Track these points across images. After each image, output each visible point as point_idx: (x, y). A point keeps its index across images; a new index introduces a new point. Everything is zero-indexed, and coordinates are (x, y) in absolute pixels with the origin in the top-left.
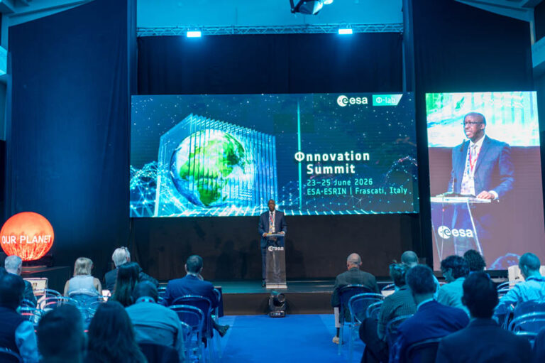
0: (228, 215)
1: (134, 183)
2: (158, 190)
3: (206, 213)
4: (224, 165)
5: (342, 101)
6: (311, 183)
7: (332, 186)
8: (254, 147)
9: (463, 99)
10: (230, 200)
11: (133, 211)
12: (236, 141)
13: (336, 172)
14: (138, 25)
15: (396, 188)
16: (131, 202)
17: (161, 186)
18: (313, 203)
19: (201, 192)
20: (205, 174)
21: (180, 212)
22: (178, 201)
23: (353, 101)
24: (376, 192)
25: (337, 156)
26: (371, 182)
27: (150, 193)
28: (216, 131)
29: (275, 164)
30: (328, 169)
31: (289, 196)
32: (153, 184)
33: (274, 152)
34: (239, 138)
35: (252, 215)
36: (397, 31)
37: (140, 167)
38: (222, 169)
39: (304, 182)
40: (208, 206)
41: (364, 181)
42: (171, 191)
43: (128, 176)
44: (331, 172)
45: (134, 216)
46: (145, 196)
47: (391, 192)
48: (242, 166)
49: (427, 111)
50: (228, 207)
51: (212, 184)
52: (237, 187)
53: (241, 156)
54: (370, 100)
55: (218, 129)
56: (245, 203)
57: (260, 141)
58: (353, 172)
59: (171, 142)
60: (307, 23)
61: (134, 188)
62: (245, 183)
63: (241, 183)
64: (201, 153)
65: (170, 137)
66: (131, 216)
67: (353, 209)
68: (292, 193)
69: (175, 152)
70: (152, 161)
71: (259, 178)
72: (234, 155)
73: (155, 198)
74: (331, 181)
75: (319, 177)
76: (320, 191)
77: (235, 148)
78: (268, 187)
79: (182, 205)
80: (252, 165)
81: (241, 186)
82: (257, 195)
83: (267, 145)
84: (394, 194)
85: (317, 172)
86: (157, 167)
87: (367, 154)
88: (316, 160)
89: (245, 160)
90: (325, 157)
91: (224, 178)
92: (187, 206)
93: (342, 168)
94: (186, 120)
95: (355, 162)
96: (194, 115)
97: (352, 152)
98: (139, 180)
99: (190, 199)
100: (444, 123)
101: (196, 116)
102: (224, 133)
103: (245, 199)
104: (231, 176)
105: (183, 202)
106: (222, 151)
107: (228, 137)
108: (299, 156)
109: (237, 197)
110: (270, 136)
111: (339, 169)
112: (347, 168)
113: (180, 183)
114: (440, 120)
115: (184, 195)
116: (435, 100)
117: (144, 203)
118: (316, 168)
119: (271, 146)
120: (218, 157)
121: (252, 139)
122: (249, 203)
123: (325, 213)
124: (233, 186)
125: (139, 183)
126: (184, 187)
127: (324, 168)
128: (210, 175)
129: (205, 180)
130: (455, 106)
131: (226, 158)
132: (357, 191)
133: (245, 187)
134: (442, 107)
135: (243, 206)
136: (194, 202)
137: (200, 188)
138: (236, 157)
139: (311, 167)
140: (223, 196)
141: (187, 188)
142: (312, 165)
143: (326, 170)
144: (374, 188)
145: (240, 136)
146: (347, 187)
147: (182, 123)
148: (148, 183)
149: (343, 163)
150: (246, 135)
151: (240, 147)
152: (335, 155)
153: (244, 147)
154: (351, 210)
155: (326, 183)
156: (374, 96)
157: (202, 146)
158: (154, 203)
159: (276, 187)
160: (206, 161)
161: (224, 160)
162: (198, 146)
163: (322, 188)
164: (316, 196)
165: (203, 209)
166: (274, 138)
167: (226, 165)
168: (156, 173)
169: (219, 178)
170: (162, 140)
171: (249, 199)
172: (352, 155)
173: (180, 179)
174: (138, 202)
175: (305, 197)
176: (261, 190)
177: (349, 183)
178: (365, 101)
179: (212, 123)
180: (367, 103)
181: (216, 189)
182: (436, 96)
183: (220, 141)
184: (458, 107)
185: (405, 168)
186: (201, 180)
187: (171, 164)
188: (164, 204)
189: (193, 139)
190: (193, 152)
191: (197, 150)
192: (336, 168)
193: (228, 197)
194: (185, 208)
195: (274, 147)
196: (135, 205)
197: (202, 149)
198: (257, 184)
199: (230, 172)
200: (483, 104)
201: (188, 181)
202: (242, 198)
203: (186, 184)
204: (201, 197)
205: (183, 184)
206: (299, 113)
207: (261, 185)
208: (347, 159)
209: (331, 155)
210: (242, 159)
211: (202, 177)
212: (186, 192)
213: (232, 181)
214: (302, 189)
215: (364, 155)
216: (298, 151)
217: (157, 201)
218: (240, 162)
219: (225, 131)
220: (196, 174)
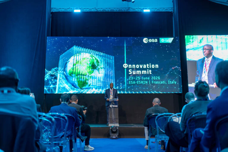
0: (91, 93)
1: (47, 77)
2: (58, 81)
3: (81, 92)
4: (90, 69)
5: (145, 40)
6: (131, 78)
7: (141, 80)
8: (104, 61)
9: (202, 39)
10: (92, 86)
11: (46, 90)
12: (96, 58)
13: (142, 73)
14: (52, 7)
15: (171, 81)
16: (45, 86)
17: (60, 79)
18: (131, 88)
19: (78, 82)
20: (81, 74)
21: (68, 91)
22: (67, 86)
23: (150, 40)
24: (162, 83)
25: (143, 66)
26: (159, 78)
27: (54, 82)
28: (86, 53)
29: (114, 69)
30: (139, 72)
31: (120, 84)
32: (56, 78)
33: (114, 63)
34: (97, 57)
35: (103, 93)
36: (170, 11)
37: (50, 70)
38: (89, 71)
39: (128, 78)
40: (81, 89)
41: (156, 78)
42: (64, 81)
43: (44, 74)
44: (140, 73)
45: (46, 93)
46: (51, 83)
47: (169, 83)
48: (98, 70)
49: (186, 43)
50: (91, 89)
51: (84, 78)
52: (96, 79)
53: (97, 65)
54: (159, 40)
55: (87, 52)
56: (99, 87)
57: (107, 58)
58: (151, 73)
59: (65, 58)
60: (129, 7)
61: (46, 80)
62: (99, 78)
63: (97, 78)
64: (79, 63)
65: (64, 56)
66: (45, 93)
67: (151, 91)
68: (122, 83)
69: (66, 63)
70: (55, 67)
71: (106, 76)
72: (94, 65)
73: (56, 85)
74: (140, 77)
75: (135, 76)
76: (135, 82)
77: (95, 61)
78: (111, 80)
79: (69, 88)
80: (103, 69)
81: (97, 79)
82: (105, 84)
83: (110, 60)
84: (170, 84)
85: (134, 73)
86: (58, 70)
87: (157, 65)
88: (133, 67)
89: (99, 67)
90: (138, 66)
91: (89, 76)
92: (72, 88)
93: (146, 71)
94: (72, 48)
95: (151, 69)
96: (76, 46)
97: (150, 64)
98: (49, 76)
99: (73, 85)
100: (194, 49)
101: (77, 46)
102: (90, 55)
103: (100, 85)
104: (93, 75)
105: (70, 86)
106: (89, 63)
107: (92, 56)
108: (125, 66)
109: (95, 84)
110: (112, 56)
111: (144, 72)
112: (148, 71)
113: (68, 77)
114: (192, 48)
115: (70, 83)
116: (190, 39)
117: (51, 87)
118: (133, 71)
119: (112, 61)
120: (87, 66)
121: (103, 58)
122: (101, 87)
123: (137, 93)
124: (94, 79)
125: (49, 77)
126: (70, 79)
127: (137, 71)
128: (83, 74)
129: (81, 76)
130: (199, 41)
131: (91, 66)
132: (152, 82)
133: (99, 80)
134: (193, 42)
135: (98, 89)
136: (75, 87)
137: (78, 80)
138: (96, 66)
139: (130, 71)
140: (89, 84)
141: (72, 80)
142: (131, 70)
143: (138, 72)
144: (161, 81)
145: (97, 56)
146: (148, 80)
147: (70, 49)
148: (53, 77)
149: (146, 69)
150: (100, 56)
151: (97, 61)
152: (142, 65)
153: (99, 61)
154: (150, 91)
155: (138, 78)
156: (160, 39)
157: (79, 60)
158: (56, 87)
159: (114, 80)
160: (81, 67)
161: (90, 67)
162: (77, 60)
163: (136, 81)
164: (134, 84)
165: (79, 90)
166: (113, 57)
167: (91, 69)
168: (57, 73)
169: (87, 75)
170: (60, 57)
171: (101, 86)
172: (150, 65)
173: (69, 75)
174: (48, 86)
175: (128, 85)
176: (107, 82)
177: (149, 78)
178: (156, 40)
179: (85, 50)
180: (157, 41)
181: (86, 81)
182: (190, 37)
183: (88, 58)
184: (201, 42)
185: (175, 72)
186: (79, 76)
187: (65, 69)
188: (61, 87)
189: (75, 57)
190: (75, 63)
191: (77, 62)
192: (143, 71)
193: (91, 85)
194: (70, 89)
195: (113, 61)
196: (47, 88)
197: (79, 62)
198: (105, 79)
199: (92, 72)
200: (212, 41)
201: (72, 76)
202: (98, 85)
203: (71, 78)
204: (79, 84)
205: (70, 78)
206: (125, 46)
207: (107, 79)
208: (148, 67)
209: (140, 65)
210: (98, 66)
211: (79, 75)
212: (71, 82)
213: (94, 77)
214: (126, 81)
215: (156, 65)
216: (124, 63)
217: (57, 86)
218: (97, 68)
219: (90, 53)
220: (76, 74)
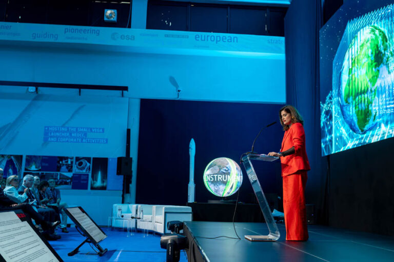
0: (379, 140)
1: (323, 120)
2: (333, 122)
3: (362, 141)
4: (372, 70)
11: (323, 149)
12: (380, 31)
17: (335, 117)
19: (358, 114)
20: (359, 91)
21: (346, 144)
22: (344, 131)
27: (330, 128)
28: (364, 28)
32: (331, 117)
34: (382, 26)
37: (324, 102)
38: (371, 77)
40: (363, 132)
42: (340, 120)
43: (319, 114)
45: (324, 155)
46: (327, 131)
48: (387, 63)
50: (378, 128)
51: (365, 101)
52: (384, 96)
53: (385, 50)
55: (365, 26)
56: (392, 117)
59: (338, 63)
61: (323, 125)
62: (391, 88)
63: (387, 88)
64: (356, 65)
65: (337, 58)
66: (322, 155)
69: (341, 74)
70: (329, 92)
72: (380, 52)
73: (332, 133)
77: (380, 40)
79: (347, 135)
81: (387, 92)
86: (332, 96)
89: (389, 54)
91: (373, 89)
92: (350, 135)
94: (346, 31)
96: (350, 22)
98: (325, 115)
99: (351, 127)
102: (370, 28)
103: (392, 111)
104: (379, 82)
105: (348, 131)
106: (370, 52)
107: (374, 30)
109: (384, 111)
113: (345, 110)
115: (348, 122)
117: (327, 139)
120: (367, 62)
124: (380, 96)
125: (325, 118)
126: (347, 112)
128: (363, 89)
129: (360, 97)
131: (373, 60)
133: (391, 94)
136: (354, 129)
137: (357, 109)
138: (381, 53)
140: (374, 114)
141: (349, 113)
145: (383, 21)
147: (343, 37)
148: (328, 117)
150: (388, 16)
151: (384, 37)
153: (387, 35)
158: (332, 138)
160: (359, 72)
161: (372, 64)
162: (354, 57)
167: (374, 69)
168: (332, 103)
169: (369, 90)
170: (334, 65)
173: (345, 104)
174: (324, 140)
181: (368, 107)
183: (368, 40)
186: (357, 99)
187: (339, 89)
188: (337, 137)
189: (350, 49)
190: (350, 67)
191: (353, 62)
193: (377, 115)
194: (349, 138)
196: (323, 143)
197: (356, 60)
199: (377, 76)
201: (349, 103)
202: (389, 112)
203: (348, 108)
204: (358, 121)
205: (346, 108)
210: (386, 53)
211: (358, 94)
212: (348, 119)
213: (380, 89)
217: (333, 135)
218: (385, 58)
219: (371, 23)
220: (354, 94)
